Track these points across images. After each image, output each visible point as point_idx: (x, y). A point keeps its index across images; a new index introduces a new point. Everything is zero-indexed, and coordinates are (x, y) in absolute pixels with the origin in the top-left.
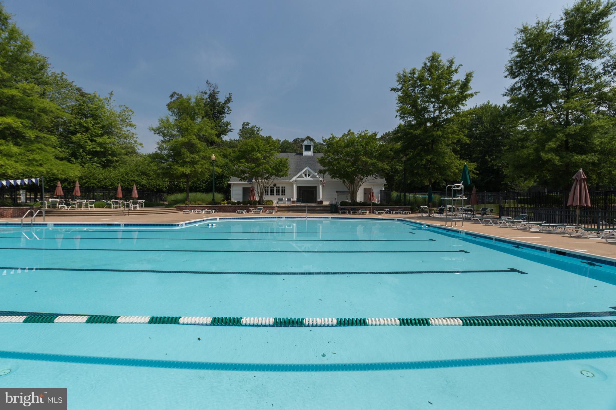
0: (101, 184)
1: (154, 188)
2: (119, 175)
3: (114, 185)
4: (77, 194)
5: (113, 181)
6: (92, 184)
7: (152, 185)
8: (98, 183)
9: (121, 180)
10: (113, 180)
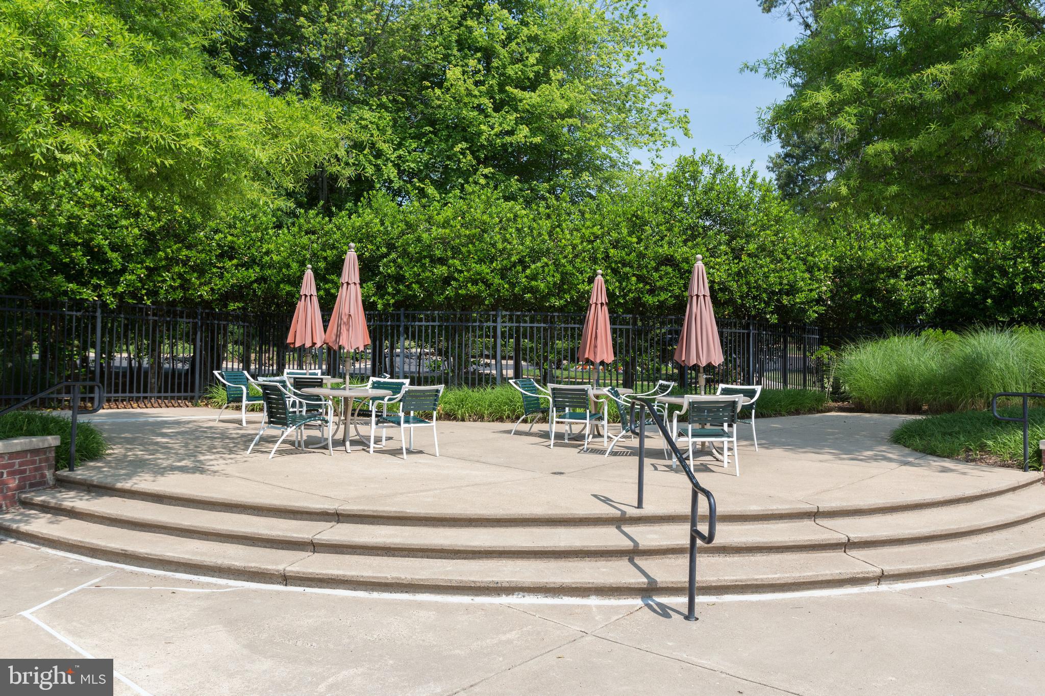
0: (513, 285)
1: (767, 304)
2: (597, 230)
3: (573, 286)
4: (343, 341)
5: (569, 268)
6: (475, 283)
7: (758, 288)
8: (497, 281)
9: (607, 257)
10: (571, 262)
